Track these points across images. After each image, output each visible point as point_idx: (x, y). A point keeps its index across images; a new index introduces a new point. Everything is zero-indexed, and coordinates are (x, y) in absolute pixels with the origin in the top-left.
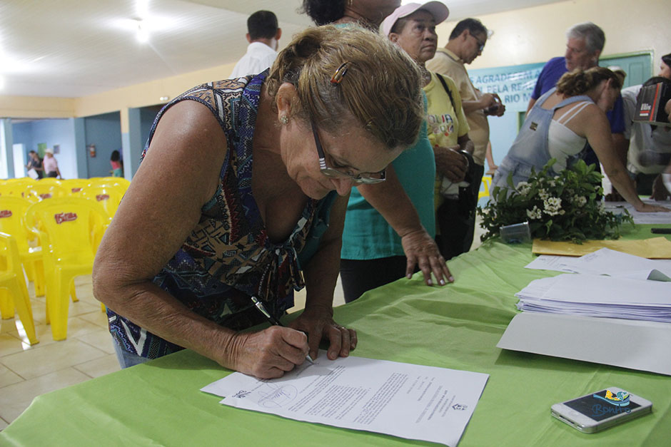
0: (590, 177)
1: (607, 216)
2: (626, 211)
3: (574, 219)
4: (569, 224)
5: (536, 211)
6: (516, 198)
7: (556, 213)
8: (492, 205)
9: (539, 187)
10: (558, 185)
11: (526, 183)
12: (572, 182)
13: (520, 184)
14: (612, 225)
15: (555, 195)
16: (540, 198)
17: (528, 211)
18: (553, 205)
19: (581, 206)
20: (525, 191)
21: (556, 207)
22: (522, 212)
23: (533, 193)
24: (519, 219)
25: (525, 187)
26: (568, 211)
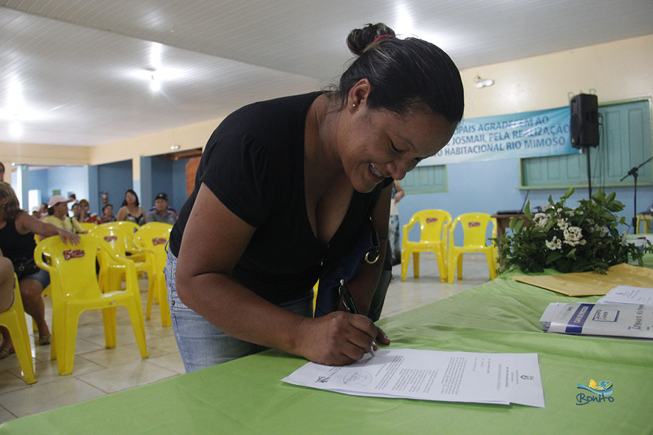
0: (609, 206)
1: (629, 247)
2: (649, 242)
3: (595, 250)
4: (590, 254)
5: (556, 242)
6: (535, 229)
7: (578, 242)
8: (510, 237)
9: (556, 217)
10: (576, 215)
11: (544, 215)
12: (591, 212)
13: (537, 216)
14: (635, 257)
15: (574, 224)
16: (559, 227)
17: (547, 241)
18: (573, 235)
19: (602, 236)
20: (542, 222)
21: (577, 235)
22: (540, 243)
23: (551, 223)
24: (538, 251)
25: (543, 218)
26: (589, 241)
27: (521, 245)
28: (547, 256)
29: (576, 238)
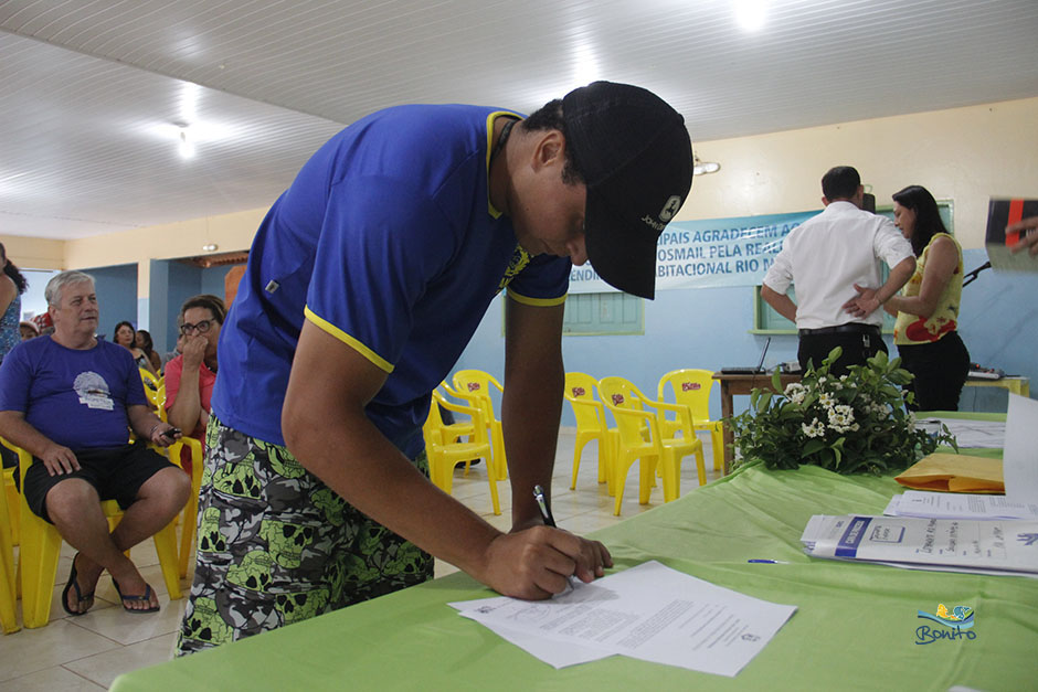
0: (892, 376)
1: (918, 435)
2: (945, 428)
3: (871, 439)
4: (863, 446)
5: (816, 426)
6: (787, 406)
7: (848, 427)
8: (751, 417)
9: (817, 390)
10: (846, 388)
11: (799, 386)
12: (867, 385)
13: (789, 386)
14: (926, 451)
15: (843, 401)
16: (821, 405)
17: (803, 425)
18: (841, 418)
19: (881, 418)
20: (797, 397)
21: (846, 416)
22: (794, 427)
23: (810, 399)
24: (790, 438)
25: (798, 391)
26: (863, 426)
27: (766, 429)
28: (803, 446)
29: (844, 422)
